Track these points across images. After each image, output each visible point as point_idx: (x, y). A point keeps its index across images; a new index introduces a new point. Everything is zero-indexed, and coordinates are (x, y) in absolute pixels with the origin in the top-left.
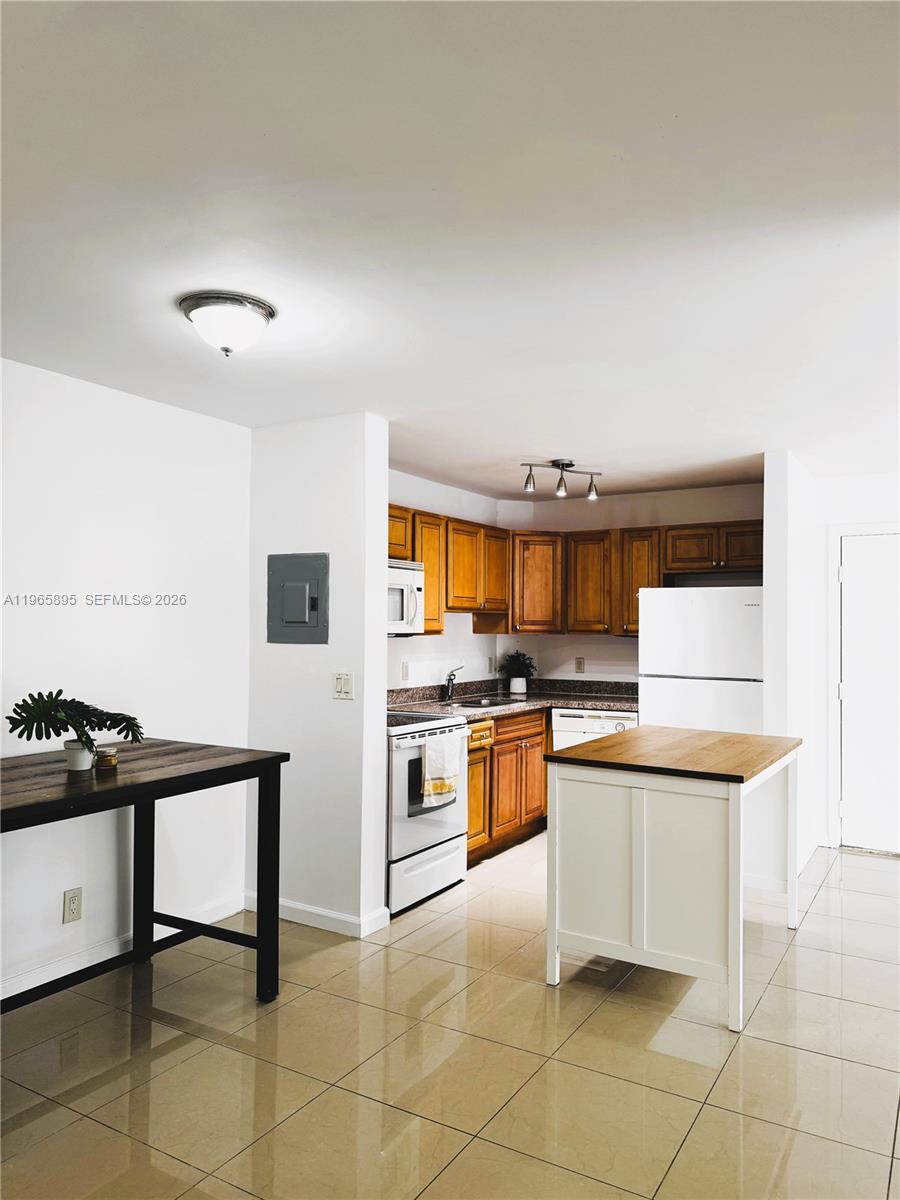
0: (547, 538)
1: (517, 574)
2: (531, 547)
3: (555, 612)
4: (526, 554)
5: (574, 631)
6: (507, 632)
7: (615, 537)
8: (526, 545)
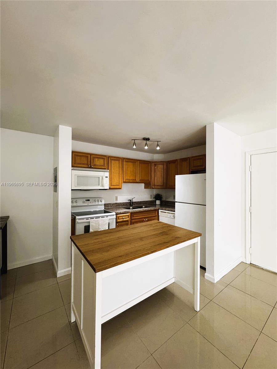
0: (161, 163)
1: (153, 173)
2: (157, 166)
3: (164, 183)
4: (155, 168)
5: (168, 188)
6: (151, 188)
7: (179, 161)
8: (155, 165)
